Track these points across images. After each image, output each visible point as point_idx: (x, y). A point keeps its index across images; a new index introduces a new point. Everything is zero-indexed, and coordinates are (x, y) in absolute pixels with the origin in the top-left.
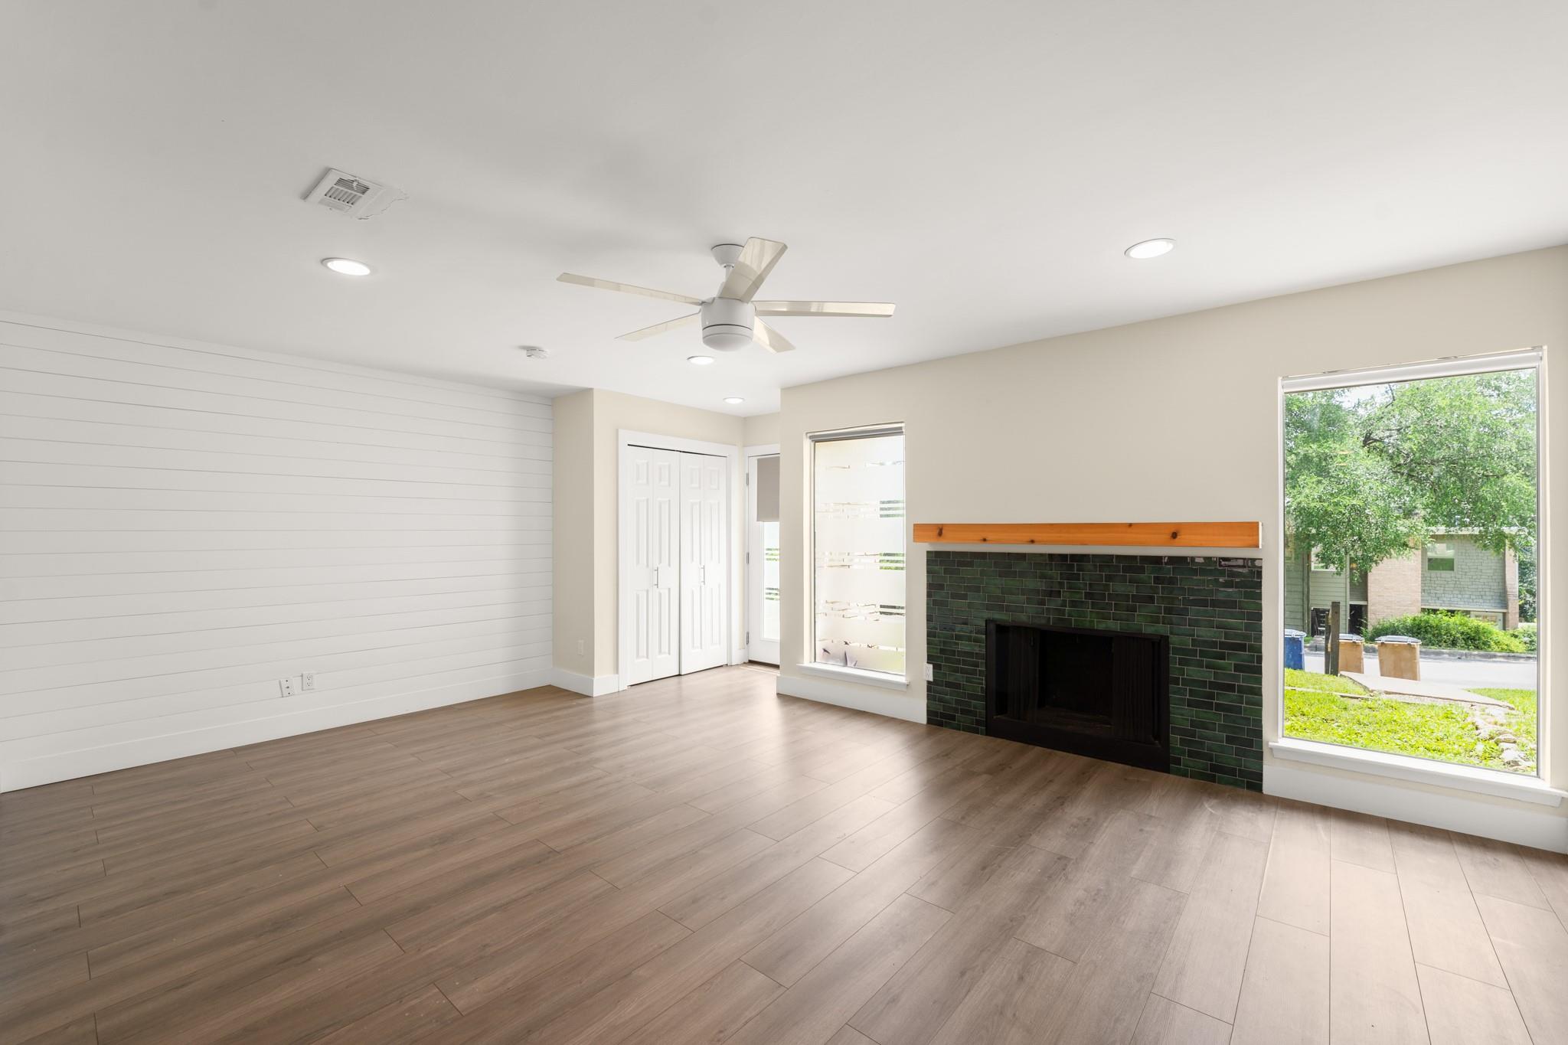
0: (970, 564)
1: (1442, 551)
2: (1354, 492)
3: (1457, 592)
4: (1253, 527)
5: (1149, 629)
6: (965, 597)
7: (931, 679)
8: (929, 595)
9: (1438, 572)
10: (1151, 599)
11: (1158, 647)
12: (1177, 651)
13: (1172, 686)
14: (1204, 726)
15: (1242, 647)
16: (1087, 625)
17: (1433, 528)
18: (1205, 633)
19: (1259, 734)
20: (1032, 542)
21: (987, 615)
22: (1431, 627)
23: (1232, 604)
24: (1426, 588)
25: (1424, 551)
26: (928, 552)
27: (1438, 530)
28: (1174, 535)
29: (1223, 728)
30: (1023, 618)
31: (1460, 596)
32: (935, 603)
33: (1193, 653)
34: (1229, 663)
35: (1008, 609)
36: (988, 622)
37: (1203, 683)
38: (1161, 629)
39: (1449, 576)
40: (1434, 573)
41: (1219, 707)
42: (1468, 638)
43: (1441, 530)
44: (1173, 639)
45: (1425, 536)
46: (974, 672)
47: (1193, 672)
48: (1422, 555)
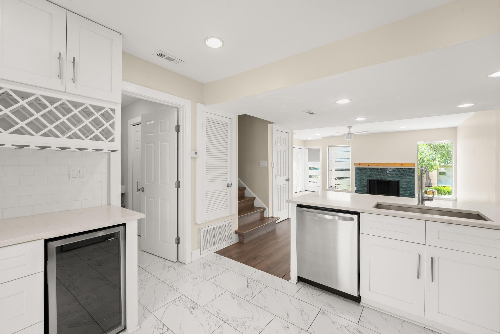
0: (364, 170)
1: (443, 170)
2: (421, 154)
3: (446, 181)
4: (414, 164)
5: (397, 179)
6: (363, 175)
7: (356, 190)
8: (356, 175)
9: (441, 176)
10: (397, 175)
11: (398, 182)
12: (401, 182)
13: (400, 188)
14: (406, 194)
15: (412, 181)
16: (386, 179)
17: (440, 164)
18: (405, 179)
19: (414, 194)
20: (378, 166)
21: (368, 178)
22: (440, 190)
23: (410, 175)
24: (438, 180)
25: (438, 170)
26: (356, 168)
27: (442, 164)
28: (402, 165)
29: (409, 194)
30: (374, 178)
31: (447, 182)
32: (357, 176)
33: (404, 183)
34: (410, 184)
35: (371, 177)
36: (368, 179)
37: (405, 187)
38: (399, 179)
39: (444, 177)
40: (440, 176)
41: (408, 191)
42: (449, 193)
43: (443, 164)
44: (401, 181)
45: (438, 166)
46: (365, 188)
47: (404, 186)
48: (437, 171)
